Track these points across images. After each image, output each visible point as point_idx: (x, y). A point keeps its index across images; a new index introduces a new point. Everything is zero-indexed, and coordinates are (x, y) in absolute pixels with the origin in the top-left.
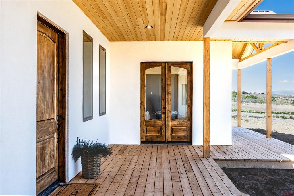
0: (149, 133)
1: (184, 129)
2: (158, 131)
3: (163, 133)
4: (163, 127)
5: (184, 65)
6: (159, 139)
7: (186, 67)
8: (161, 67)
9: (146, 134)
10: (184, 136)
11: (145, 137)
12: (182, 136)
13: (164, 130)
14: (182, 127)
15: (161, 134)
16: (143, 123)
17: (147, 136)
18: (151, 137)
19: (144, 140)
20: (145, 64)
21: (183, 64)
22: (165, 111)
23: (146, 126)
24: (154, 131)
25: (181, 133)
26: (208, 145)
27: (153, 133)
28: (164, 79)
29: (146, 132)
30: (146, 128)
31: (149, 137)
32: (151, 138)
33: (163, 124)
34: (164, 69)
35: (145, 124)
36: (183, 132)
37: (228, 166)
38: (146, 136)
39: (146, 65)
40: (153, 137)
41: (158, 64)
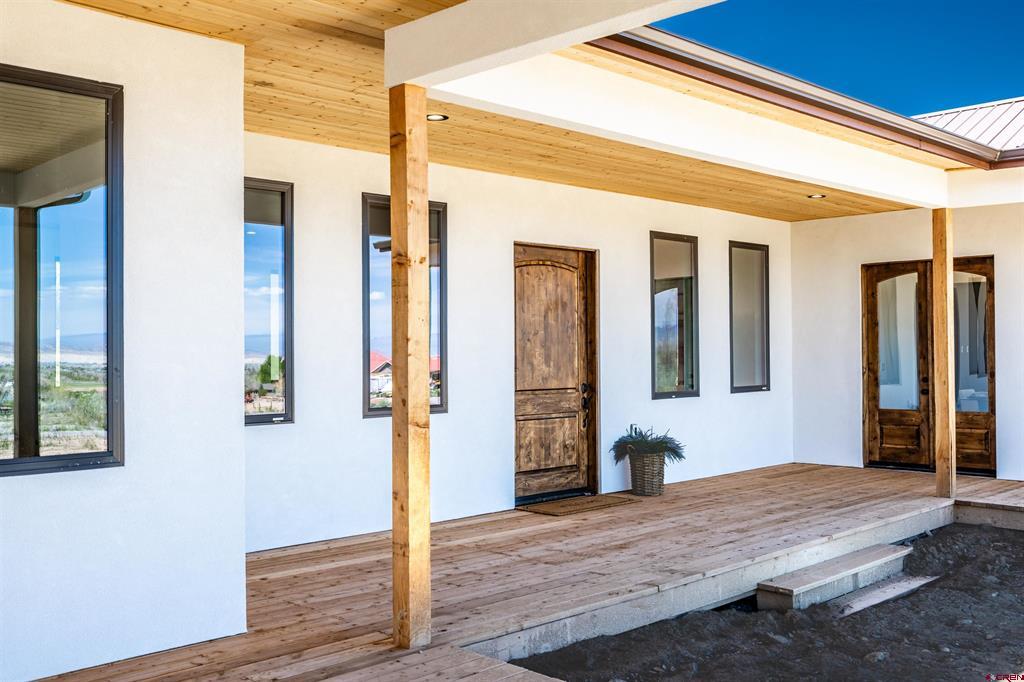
0: (889, 441)
1: (981, 434)
2: (911, 437)
3: (924, 443)
4: (924, 427)
5: (978, 266)
6: (913, 458)
7: (983, 271)
8: (916, 274)
9: (882, 443)
10: (981, 455)
11: (878, 452)
12: (973, 454)
13: (926, 434)
14: (973, 431)
15: (919, 445)
16: (874, 416)
17: (884, 448)
18: (893, 451)
19: (877, 457)
20: (876, 270)
21: (973, 264)
22: (928, 385)
23: (881, 422)
24: (901, 437)
25: (972, 447)
26: (945, 466)
27: (897, 441)
28: (923, 304)
29: (882, 437)
30: (881, 429)
31: (888, 452)
32: (894, 454)
33: (922, 421)
34: (923, 278)
35: (877, 418)
36: (976, 443)
37: (995, 522)
38: (881, 448)
39: (879, 272)
40: (897, 451)
41: (909, 267)
